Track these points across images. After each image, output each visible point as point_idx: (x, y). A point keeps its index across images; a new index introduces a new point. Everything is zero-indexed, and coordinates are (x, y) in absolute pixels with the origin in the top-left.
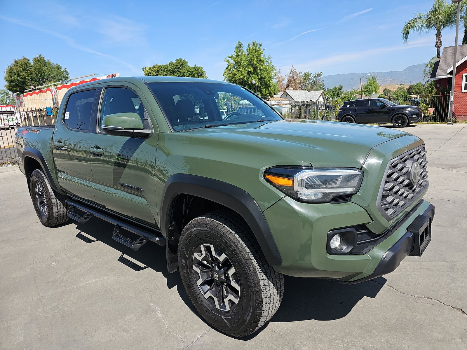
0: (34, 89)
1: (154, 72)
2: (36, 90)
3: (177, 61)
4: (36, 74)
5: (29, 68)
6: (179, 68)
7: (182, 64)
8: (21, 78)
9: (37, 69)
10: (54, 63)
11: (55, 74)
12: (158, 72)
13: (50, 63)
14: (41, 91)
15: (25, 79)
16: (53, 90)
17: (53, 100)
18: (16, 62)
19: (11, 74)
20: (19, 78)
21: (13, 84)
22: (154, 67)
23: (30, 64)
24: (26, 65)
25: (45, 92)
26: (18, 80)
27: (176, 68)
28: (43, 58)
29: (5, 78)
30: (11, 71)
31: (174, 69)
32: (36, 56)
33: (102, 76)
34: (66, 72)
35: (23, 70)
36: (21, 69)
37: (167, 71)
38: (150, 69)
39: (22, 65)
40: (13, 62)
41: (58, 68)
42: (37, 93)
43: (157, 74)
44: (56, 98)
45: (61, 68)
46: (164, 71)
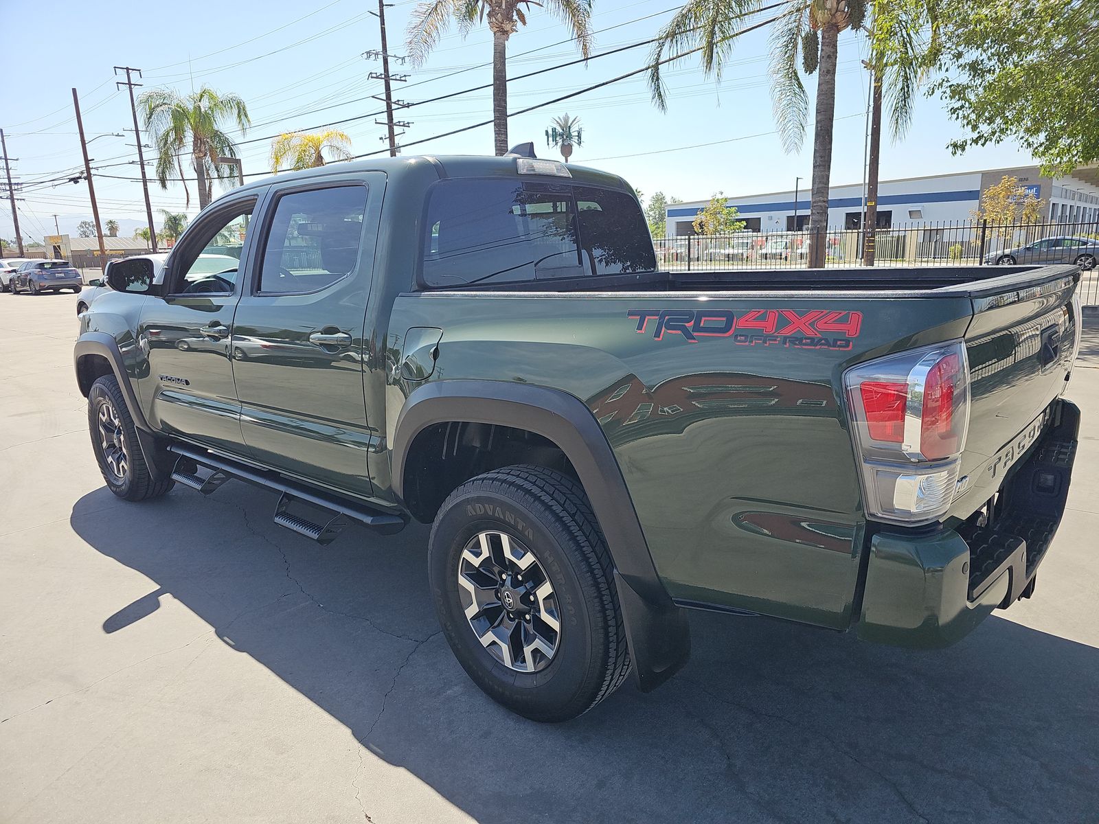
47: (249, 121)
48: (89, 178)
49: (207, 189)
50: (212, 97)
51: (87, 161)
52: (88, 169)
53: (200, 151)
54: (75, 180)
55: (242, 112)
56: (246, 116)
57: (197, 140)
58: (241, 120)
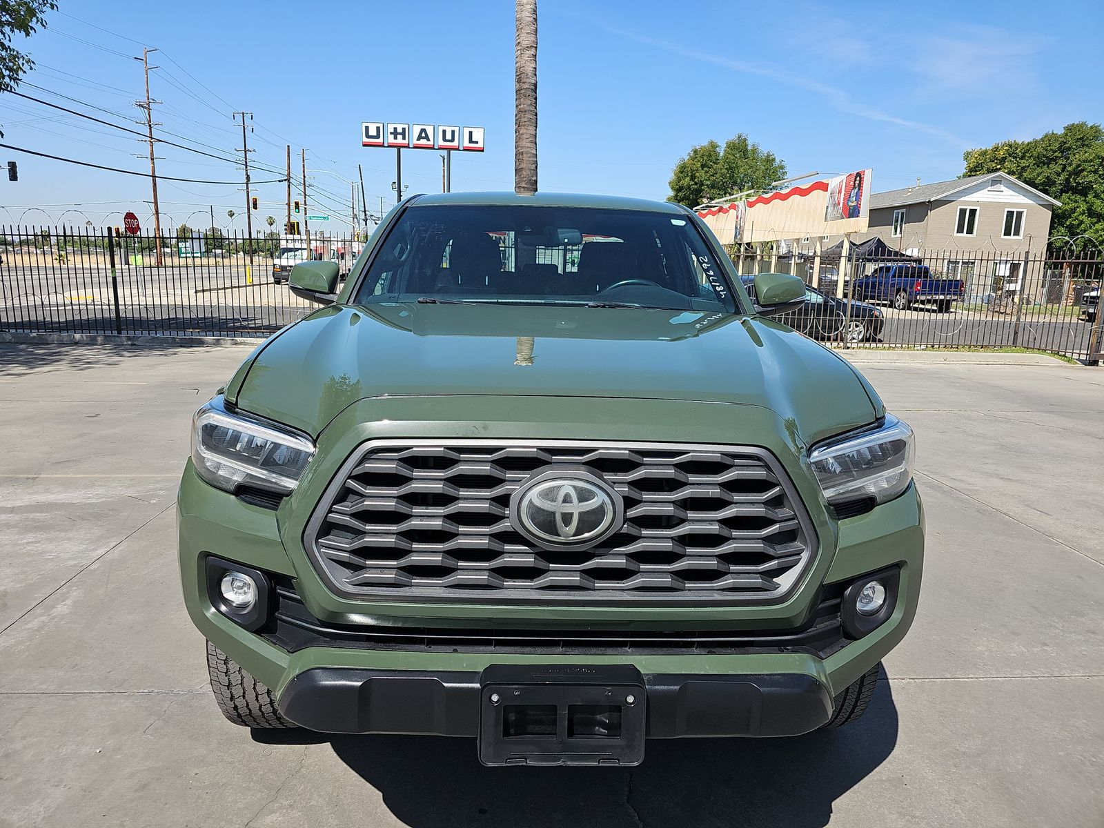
0: (709, 204)
1: (993, 161)
2: (711, 207)
3: (1070, 129)
4: (723, 175)
5: (714, 162)
6: (1069, 149)
7: (1081, 139)
8: (696, 184)
9: (728, 163)
10: (764, 150)
11: (759, 174)
12: (1003, 160)
13: (755, 151)
14: (721, 209)
15: (702, 184)
16: (741, 207)
17: (736, 228)
18: (695, 152)
19: (681, 175)
20: (692, 183)
21: (680, 194)
22: (996, 149)
23: (717, 154)
24: (710, 156)
25: (726, 211)
26: (689, 187)
27: (1059, 148)
28: (745, 140)
29: (670, 183)
30: (682, 170)
31: (1054, 152)
32: (732, 137)
33: (836, 177)
34: (782, 167)
35: (703, 166)
36: (699, 164)
37: (1030, 157)
38: (984, 153)
39: (702, 156)
40: (690, 150)
41: (769, 160)
42: (714, 214)
43: (998, 167)
44: (742, 224)
45: (774, 160)
46: (1022, 158)
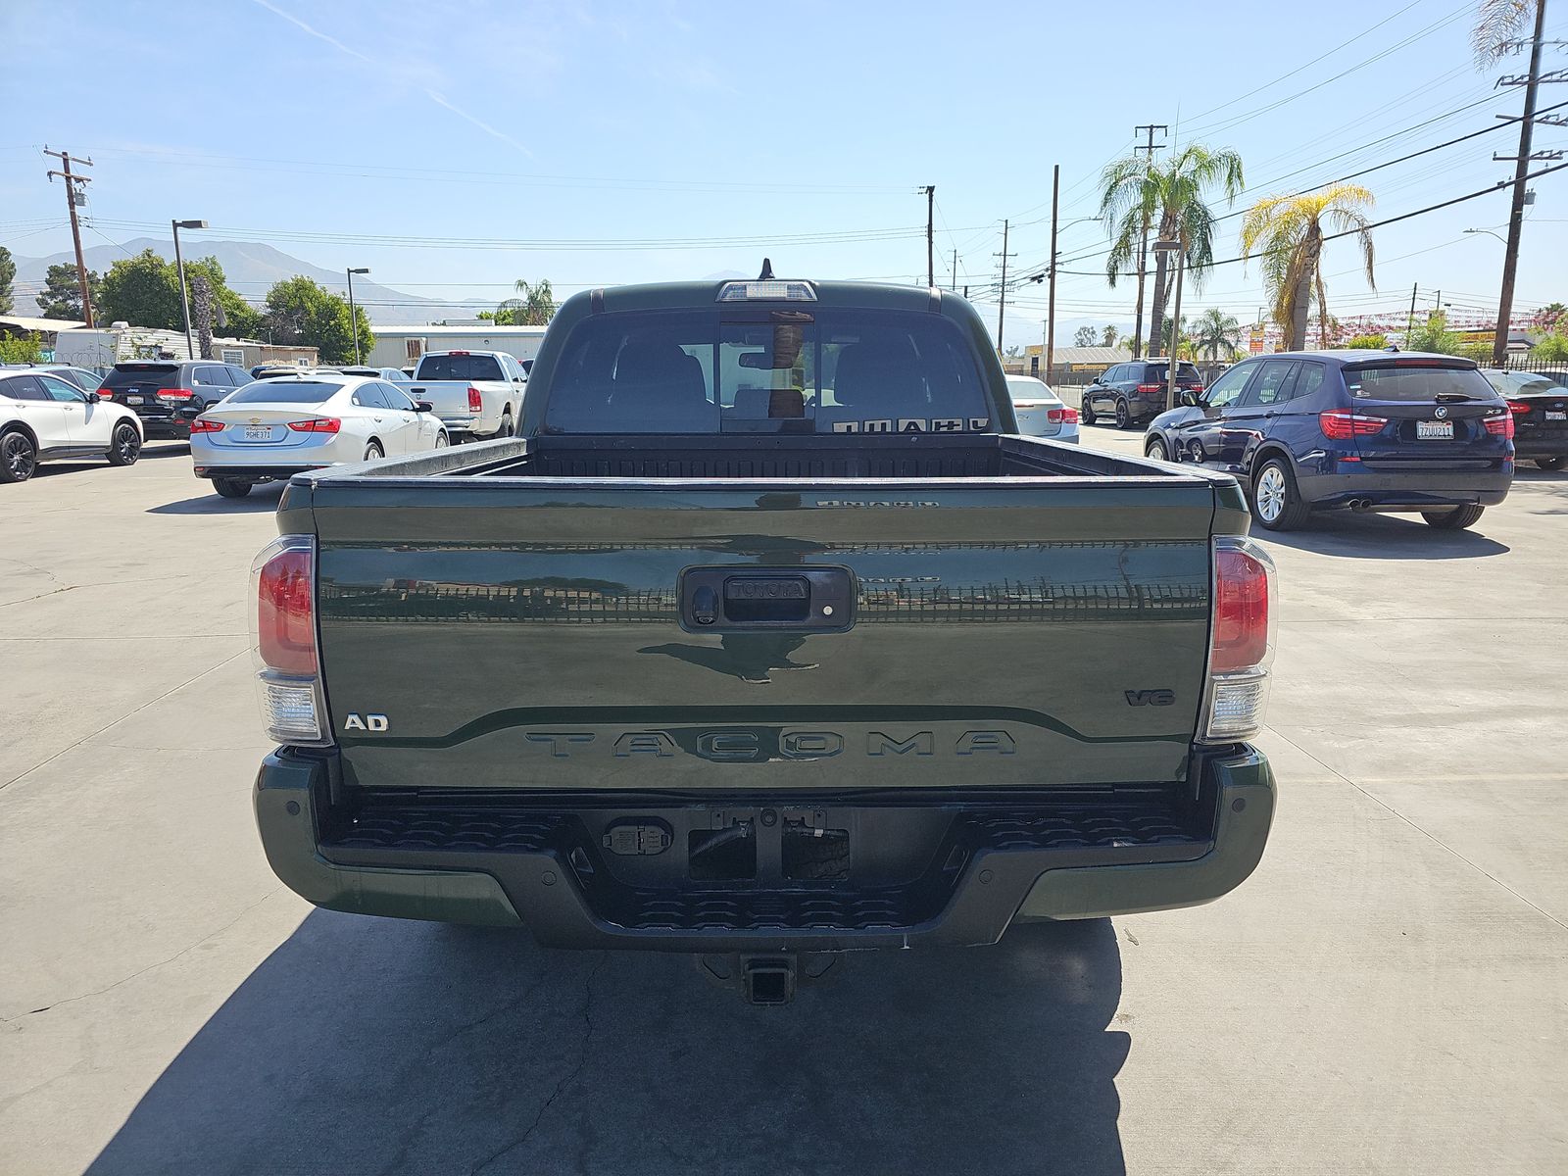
47: (1241, 184)
48: (1052, 277)
49: (1167, 284)
50: (1199, 157)
51: (1054, 254)
52: (1054, 263)
53: (1167, 233)
54: (1038, 279)
55: (1235, 172)
56: (1239, 177)
57: (1169, 219)
58: (1230, 183)
